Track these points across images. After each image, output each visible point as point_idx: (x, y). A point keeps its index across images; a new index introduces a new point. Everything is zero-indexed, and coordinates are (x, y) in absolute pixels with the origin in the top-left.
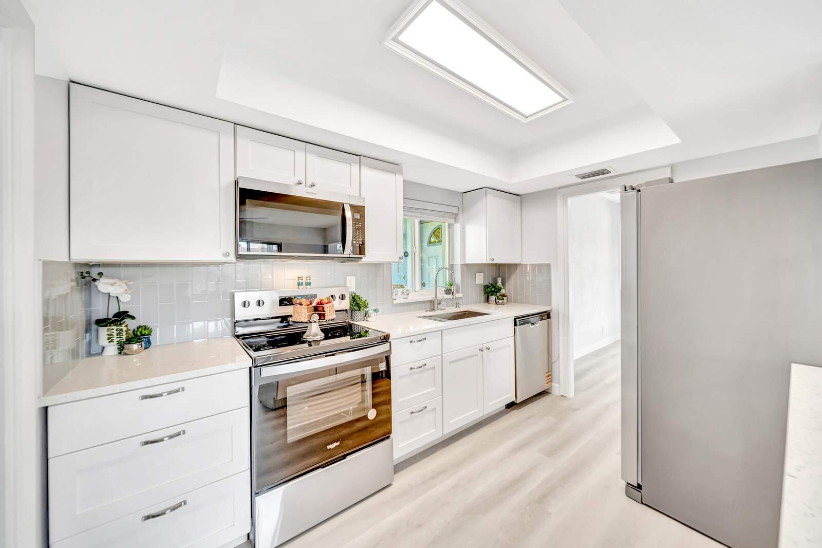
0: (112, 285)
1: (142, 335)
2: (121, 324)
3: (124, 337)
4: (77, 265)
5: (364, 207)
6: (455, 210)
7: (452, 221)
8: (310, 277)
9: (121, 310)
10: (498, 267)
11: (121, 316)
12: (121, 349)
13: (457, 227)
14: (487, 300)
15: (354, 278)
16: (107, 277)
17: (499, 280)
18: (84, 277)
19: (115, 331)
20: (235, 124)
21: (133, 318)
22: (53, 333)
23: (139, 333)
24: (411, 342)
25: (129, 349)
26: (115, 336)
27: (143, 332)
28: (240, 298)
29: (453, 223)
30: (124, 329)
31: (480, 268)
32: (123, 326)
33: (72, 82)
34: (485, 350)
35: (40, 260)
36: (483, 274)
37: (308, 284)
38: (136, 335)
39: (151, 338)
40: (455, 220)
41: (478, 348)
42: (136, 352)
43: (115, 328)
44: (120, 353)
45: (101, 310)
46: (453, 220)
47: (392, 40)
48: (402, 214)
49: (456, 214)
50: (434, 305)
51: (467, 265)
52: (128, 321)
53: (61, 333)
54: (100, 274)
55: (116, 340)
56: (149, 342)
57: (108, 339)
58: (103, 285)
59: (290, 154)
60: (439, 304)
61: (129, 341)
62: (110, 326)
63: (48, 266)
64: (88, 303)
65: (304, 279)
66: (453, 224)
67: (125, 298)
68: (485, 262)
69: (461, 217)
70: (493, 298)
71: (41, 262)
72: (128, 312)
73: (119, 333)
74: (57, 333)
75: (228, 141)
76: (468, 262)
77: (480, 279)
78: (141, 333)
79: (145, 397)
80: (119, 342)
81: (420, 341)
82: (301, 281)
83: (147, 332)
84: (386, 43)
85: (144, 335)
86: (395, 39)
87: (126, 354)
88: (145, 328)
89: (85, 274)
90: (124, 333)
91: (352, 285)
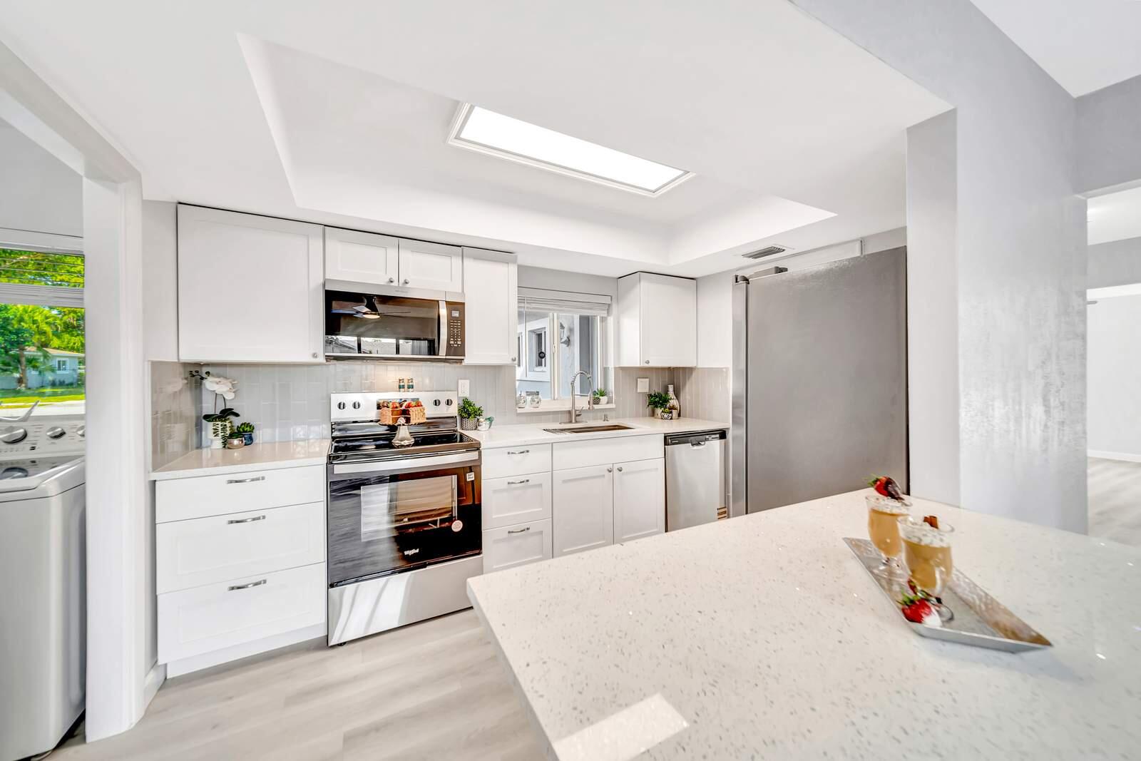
0: (217, 384)
1: (244, 432)
2: (225, 421)
3: (228, 432)
4: (185, 365)
5: (463, 304)
6: (607, 300)
7: (604, 314)
8: (412, 379)
9: (227, 408)
10: (672, 370)
11: (227, 413)
12: (225, 444)
13: (611, 320)
14: (653, 414)
15: (467, 382)
16: (213, 376)
17: (671, 388)
18: (194, 376)
19: (219, 426)
20: (325, 225)
21: (237, 415)
22: (169, 425)
23: (241, 430)
24: (509, 453)
25: (231, 443)
26: (220, 431)
27: (246, 429)
28: (336, 399)
29: (605, 315)
30: (228, 425)
31: (645, 372)
32: (228, 422)
33: (180, 203)
34: (616, 472)
35: (149, 361)
36: (647, 380)
37: (411, 387)
38: (239, 431)
39: (253, 435)
40: (608, 313)
41: (606, 468)
42: (237, 447)
43: (220, 423)
44: (224, 447)
45: (209, 407)
46: (606, 312)
47: (455, 138)
48: (517, 306)
49: (609, 305)
50: (571, 416)
51: (623, 369)
52: (232, 418)
53: (176, 425)
54: (208, 373)
55: (221, 434)
56: (251, 439)
57: (214, 433)
58: (210, 384)
59: (381, 252)
60: (579, 415)
61: (232, 436)
62: (216, 421)
63: (156, 366)
64: (198, 400)
65: (406, 381)
66: (606, 318)
67: (229, 396)
68: (638, 365)
69: (614, 308)
70: (659, 411)
71: (150, 363)
72: (232, 409)
73: (224, 428)
74: (173, 425)
75: (316, 244)
76: (625, 364)
77: (644, 386)
78: (243, 429)
79: (231, 482)
80: (224, 437)
81: (523, 452)
82: (402, 384)
83: (248, 429)
84: (449, 142)
85: (246, 432)
86: (457, 137)
87: (229, 448)
88: (248, 425)
89: (194, 373)
90: (228, 429)
91: (465, 389)
